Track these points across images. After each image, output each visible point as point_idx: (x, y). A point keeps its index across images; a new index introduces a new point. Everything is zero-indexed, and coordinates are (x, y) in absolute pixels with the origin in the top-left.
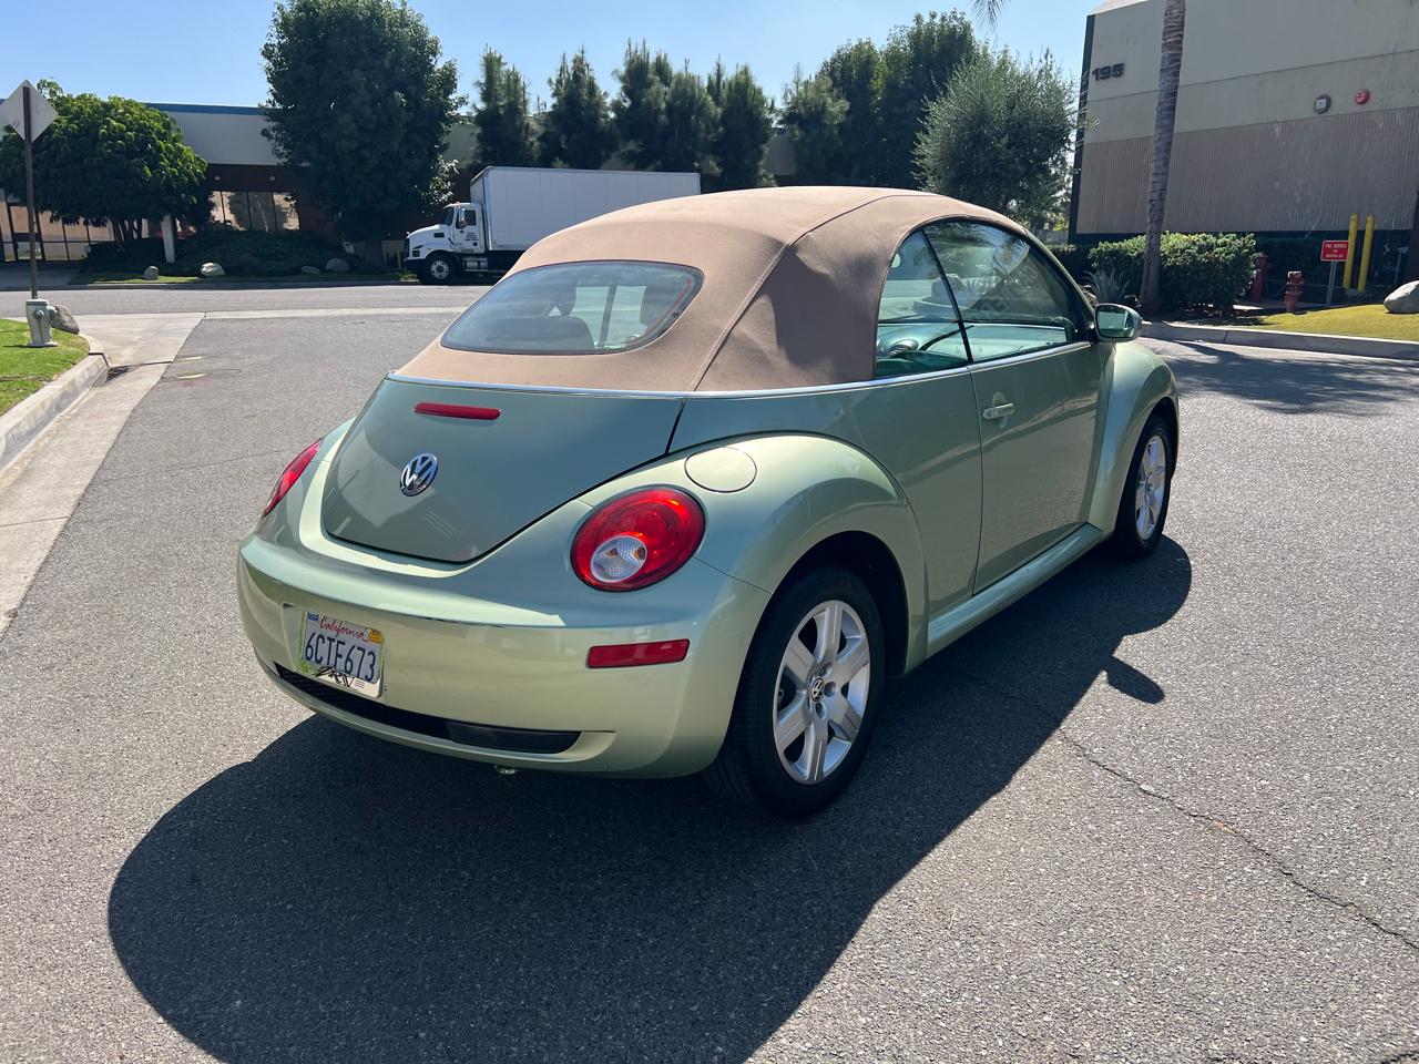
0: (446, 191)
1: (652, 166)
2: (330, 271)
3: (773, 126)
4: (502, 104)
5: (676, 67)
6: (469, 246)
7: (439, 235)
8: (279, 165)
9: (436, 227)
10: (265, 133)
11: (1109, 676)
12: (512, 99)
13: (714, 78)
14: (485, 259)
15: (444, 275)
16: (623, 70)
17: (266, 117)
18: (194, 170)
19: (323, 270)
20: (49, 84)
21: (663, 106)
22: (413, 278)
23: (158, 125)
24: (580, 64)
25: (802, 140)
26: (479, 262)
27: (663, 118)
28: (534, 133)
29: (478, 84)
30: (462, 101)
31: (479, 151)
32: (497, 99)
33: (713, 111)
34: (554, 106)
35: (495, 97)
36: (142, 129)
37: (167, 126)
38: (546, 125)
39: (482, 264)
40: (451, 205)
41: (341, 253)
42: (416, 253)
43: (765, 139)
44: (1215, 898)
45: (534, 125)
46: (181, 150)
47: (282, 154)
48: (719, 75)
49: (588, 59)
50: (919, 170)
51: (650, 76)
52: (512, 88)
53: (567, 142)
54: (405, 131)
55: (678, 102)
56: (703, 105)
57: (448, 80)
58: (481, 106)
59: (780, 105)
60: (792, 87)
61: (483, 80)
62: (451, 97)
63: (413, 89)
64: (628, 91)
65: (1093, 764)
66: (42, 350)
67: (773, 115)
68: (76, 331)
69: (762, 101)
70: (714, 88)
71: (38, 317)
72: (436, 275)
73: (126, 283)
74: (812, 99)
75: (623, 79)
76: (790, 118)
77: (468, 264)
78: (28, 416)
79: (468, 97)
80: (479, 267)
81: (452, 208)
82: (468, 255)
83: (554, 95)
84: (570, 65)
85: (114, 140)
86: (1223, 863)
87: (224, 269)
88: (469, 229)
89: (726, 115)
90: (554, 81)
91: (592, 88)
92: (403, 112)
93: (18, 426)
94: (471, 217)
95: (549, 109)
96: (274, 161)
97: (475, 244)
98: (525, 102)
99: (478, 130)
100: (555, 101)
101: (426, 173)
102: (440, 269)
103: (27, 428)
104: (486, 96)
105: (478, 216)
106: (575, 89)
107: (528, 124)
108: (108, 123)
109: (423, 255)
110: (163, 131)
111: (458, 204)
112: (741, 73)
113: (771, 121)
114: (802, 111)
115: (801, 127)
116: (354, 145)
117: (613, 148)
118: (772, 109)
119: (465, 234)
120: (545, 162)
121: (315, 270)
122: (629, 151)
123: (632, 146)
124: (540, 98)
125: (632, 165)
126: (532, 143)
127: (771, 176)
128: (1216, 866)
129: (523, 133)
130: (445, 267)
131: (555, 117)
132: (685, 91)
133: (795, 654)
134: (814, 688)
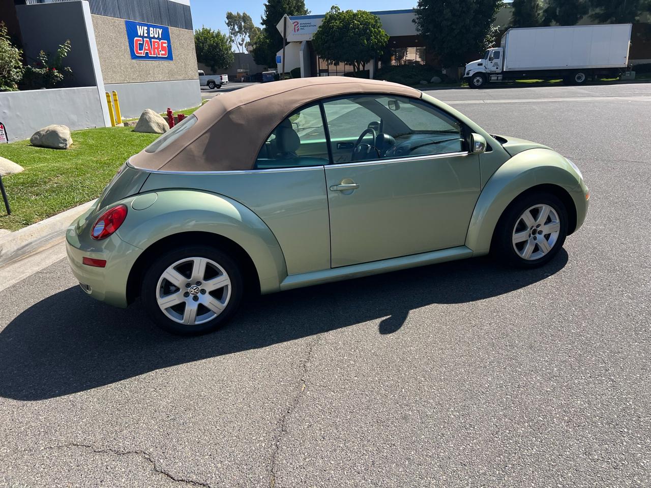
0: (492, 42)
1: (609, 20)
2: (432, 83)
6: (494, 69)
7: (480, 64)
8: (417, 35)
9: (480, 60)
10: (414, 21)
11: (388, 319)
14: (501, 75)
15: (480, 83)
17: (414, 13)
18: (384, 40)
19: (429, 82)
20: (335, 7)
22: (467, 85)
23: (373, 21)
26: (498, 77)
28: (541, 8)
31: (512, 20)
36: (367, 24)
37: (376, 22)
38: (549, 4)
39: (499, 78)
40: (489, 49)
41: (439, 73)
42: (468, 74)
45: (541, 5)
46: (380, 32)
47: (420, 30)
53: (559, 11)
54: (474, 14)
72: (476, 84)
77: (492, 78)
80: (497, 80)
81: (488, 51)
82: (493, 74)
85: (355, 29)
88: (495, 61)
92: (474, 5)
94: (497, 55)
96: (415, 33)
97: (497, 68)
99: (513, 10)
101: (482, 34)
102: (478, 81)
105: (501, 54)
107: (538, 4)
108: (353, 22)
109: (471, 75)
110: (374, 23)
111: (492, 48)
116: (449, 23)
117: (585, 13)
119: (493, 63)
120: (546, 24)
121: (425, 82)
122: (596, 13)
123: (598, 10)
125: (597, 21)
126: (539, 14)
129: (535, 10)
130: (481, 80)
133: (171, 274)
134: (192, 290)
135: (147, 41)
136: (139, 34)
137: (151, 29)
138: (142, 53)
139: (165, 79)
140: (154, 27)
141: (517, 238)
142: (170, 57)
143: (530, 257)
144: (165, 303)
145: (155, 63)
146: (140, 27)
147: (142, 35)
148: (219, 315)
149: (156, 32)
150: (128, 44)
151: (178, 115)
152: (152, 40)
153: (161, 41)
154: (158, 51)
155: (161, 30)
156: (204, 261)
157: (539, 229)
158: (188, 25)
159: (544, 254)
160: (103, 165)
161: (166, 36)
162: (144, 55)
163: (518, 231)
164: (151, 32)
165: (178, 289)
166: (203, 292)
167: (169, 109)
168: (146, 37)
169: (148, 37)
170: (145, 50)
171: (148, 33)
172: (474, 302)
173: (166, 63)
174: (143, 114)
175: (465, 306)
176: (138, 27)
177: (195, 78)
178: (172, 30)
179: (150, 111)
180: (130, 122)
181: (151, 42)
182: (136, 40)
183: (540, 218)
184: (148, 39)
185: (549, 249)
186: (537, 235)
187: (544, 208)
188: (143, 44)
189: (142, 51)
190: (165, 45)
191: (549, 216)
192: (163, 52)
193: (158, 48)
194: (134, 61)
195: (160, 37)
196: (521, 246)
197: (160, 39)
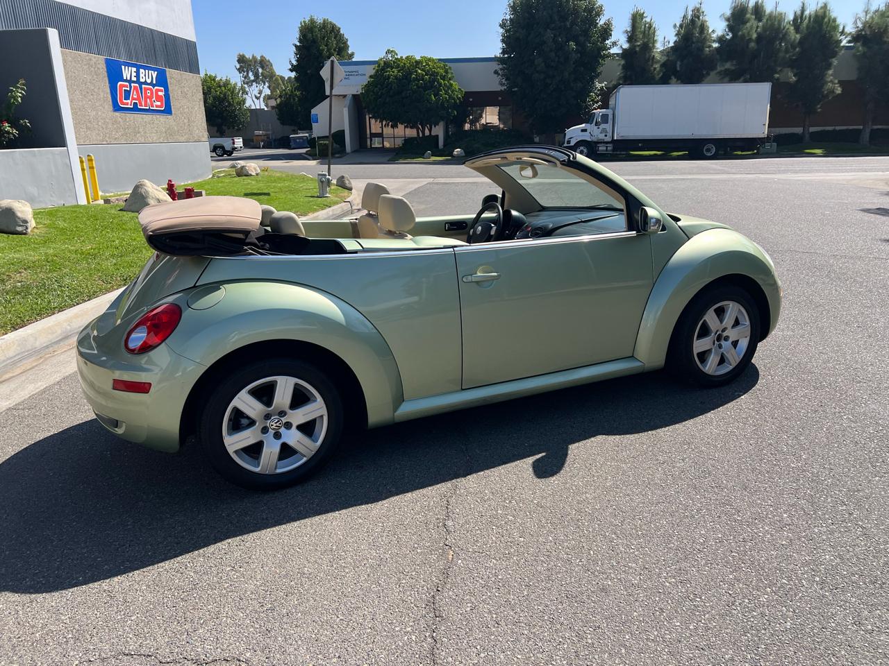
0: (597, 103)
1: (742, 79)
3: (842, 44)
4: (639, 44)
5: (769, 8)
6: (602, 137)
7: (584, 130)
8: (501, 90)
9: (583, 125)
10: (496, 72)
11: (542, 457)
12: (646, 40)
13: (799, 12)
14: (611, 145)
16: (728, 13)
17: (497, 63)
18: (457, 95)
20: (392, 51)
21: (755, 36)
23: (442, 71)
24: (697, 13)
25: (864, 53)
26: (607, 147)
27: (752, 45)
28: (658, 62)
29: (626, 32)
30: (614, 44)
31: (622, 75)
32: (636, 41)
33: (793, 37)
34: (675, 42)
35: (636, 40)
36: (434, 74)
37: (446, 72)
38: (668, 56)
39: (608, 148)
40: (595, 111)
42: (569, 142)
43: (834, 54)
45: (658, 57)
46: (451, 85)
47: (504, 84)
48: (803, 11)
49: (704, 8)
51: (748, 16)
52: (647, 32)
53: (680, 66)
54: (574, 66)
55: (768, 33)
56: (786, 34)
57: (606, 32)
58: (626, 46)
59: (850, 29)
60: (862, 15)
61: (629, 29)
62: (607, 42)
63: (582, 39)
64: (731, 28)
66: (320, 199)
67: (843, 37)
68: (350, 189)
69: (835, 28)
70: (798, 21)
71: (322, 182)
73: (414, 161)
74: (877, 23)
75: (728, 20)
76: (857, 38)
77: (600, 148)
79: (618, 41)
80: (607, 150)
81: (594, 113)
82: (601, 143)
83: (676, 35)
84: (690, 13)
85: (419, 81)
87: (465, 153)
88: (603, 126)
89: (801, 42)
90: (678, 25)
91: (703, 28)
92: (574, 55)
94: (605, 118)
95: (671, 44)
96: (499, 88)
97: (606, 136)
98: (654, 42)
99: (623, 62)
100: (675, 38)
101: (585, 92)
104: (631, 39)
105: (610, 117)
106: (692, 30)
107: (654, 57)
108: (416, 71)
110: (444, 74)
111: (599, 110)
112: (822, 8)
113: (841, 41)
114: (868, 33)
115: (864, 45)
116: (543, 76)
117: (713, 68)
118: (842, 33)
119: (600, 130)
120: (664, 81)
122: (726, 69)
123: (728, 65)
124: (665, 38)
125: (727, 79)
126: (655, 69)
127: (836, 81)
129: (650, 63)
130: (585, 150)
131: (676, 49)
132: (772, 25)
133: (244, 401)
134: (273, 424)
135: (135, 87)
136: (125, 78)
137: (142, 71)
138: (129, 103)
139: (161, 141)
140: (145, 68)
141: (699, 345)
142: (168, 110)
143: (715, 371)
144: (234, 442)
145: (147, 117)
146: (127, 67)
147: (129, 78)
148: (310, 459)
149: (148, 76)
150: (109, 91)
151: (186, 189)
152: (143, 86)
153: (156, 88)
154: (151, 101)
155: (156, 73)
156: (292, 381)
157: (725, 334)
158: (193, 67)
159: (731, 367)
160: (87, 256)
161: (162, 81)
162: (132, 107)
163: (700, 337)
164: (141, 75)
165: (252, 423)
166: (288, 425)
167: (170, 181)
168: (134, 82)
169: (138, 81)
170: (133, 99)
171: (138, 76)
172: (654, 432)
173: (162, 118)
174: (137, 188)
175: (644, 436)
176: (123, 67)
177: (203, 139)
178: (171, 73)
179: (147, 182)
180: (113, 199)
181: (141, 89)
182: (120, 85)
183: (726, 320)
184: (137, 85)
185: (738, 360)
186: (723, 343)
187: (731, 306)
188: (130, 91)
189: (129, 101)
190: (160, 93)
191: (737, 318)
192: (159, 103)
193: (151, 98)
194: (117, 114)
195: (154, 82)
196: (703, 356)
197: (154, 86)
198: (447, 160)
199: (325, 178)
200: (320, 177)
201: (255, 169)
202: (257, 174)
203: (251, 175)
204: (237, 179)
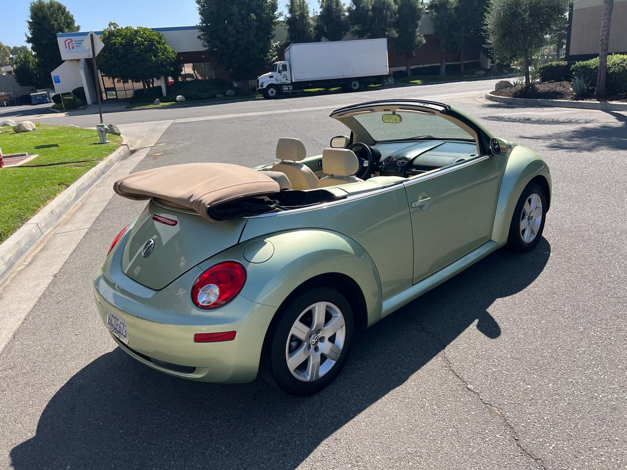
0: (275, 56)
1: (366, 36)
2: (228, 96)
3: (423, 11)
4: (297, 14)
6: (284, 80)
7: (271, 77)
8: (205, 51)
9: (270, 73)
10: (199, 37)
11: (479, 322)
12: (302, 11)
14: (291, 86)
15: (274, 94)
17: (199, 30)
18: (172, 56)
19: (224, 95)
20: (113, 24)
21: (370, 7)
22: (261, 96)
23: (156, 38)
25: (437, 17)
27: (370, 13)
28: (312, 26)
29: (287, 6)
30: (281, 14)
31: (288, 36)
33: (394, 8)
34: (321, 12)
35: (295, 11)
36: (151, 41)
37: (160, 38)
38: (317, 22)
39: (290, 88)
40: (276, 63)
41: (232, 87)
42: (262, 86)
43: (419, 18)
44: (475, 451)
45: (312, 22)
46: (166, 48)
47: (206, 46)
50: (485, 31)
52: (302, 6)
53: (327, 28)
54: (256, 31)
55: (378, 5)
56: (389, 5)
57: (274, 6)
58: (289, 16)
61: (289, 4)
62: (275, 13)
63: (258, 11)
64: (354, 2)
65: (451, 372)
66: (103, 145)
67: (423, 6)
68: (119, 134)
71: (102, 132)
72: (271, 95)
73: (147, 107)
76: (431, 6)
77: (284, 89)
78: (88, 179)
79: (283, 12)
80: (289, 90)
82: (284, 85)
83: (321, 7)
85: (140, 46)
86: (487, 431)
87: (185, 98)
88: (284, 73)
89: (400, 9)
91: (338, 2)
92: (255, 23)
93: (82, 184)
94: (284, 67)
95: (319, 14)
96: (203, 49)
97: (287, 80)
98: (308, 12)
99: (288, 27)
100: (321, 10)
101: (265, 49)
102: (272, 92)
103: (87, 184)
104: (291, 11)
105: (288, 66)
106: (330, 4)
107: (309, 22)
108: (137, 39)
109: (265, 87)
110: (159, 40)
111: (279, 62)
113: (422, 9)
114: (437, 3)
115: (436, 10)
116: (235, 39)
117: (347, 30)
118: (422, 3)
119: (282, 75)
120: (317, 39)
121: (221, 96)
122: (355, 30)
123: (356, 27)
124: (314, 9)
125: (357, 37)
126: (311, 31)
127: (422, 36)
128: (484, 433)
129: (307, 27)
130: (274, 91)
131: (321, 17)
133: (297, 328)
134: (313, 340)
141: (522, 225)
143: (529, 240)
148: (338, 361)
156: (324, 305)
163: (522, 220)
165: (302, 343)
166: (322, 339)
183: (532, 206)
187: (534, 196)
191: (536, 204)
196: (524, 232)
198: (173, 104)
199: (104, 128)
200: (99, 128)
201: (31, 125)
202: (34, 130)
203: (28, 131)
204: (18, 135)
